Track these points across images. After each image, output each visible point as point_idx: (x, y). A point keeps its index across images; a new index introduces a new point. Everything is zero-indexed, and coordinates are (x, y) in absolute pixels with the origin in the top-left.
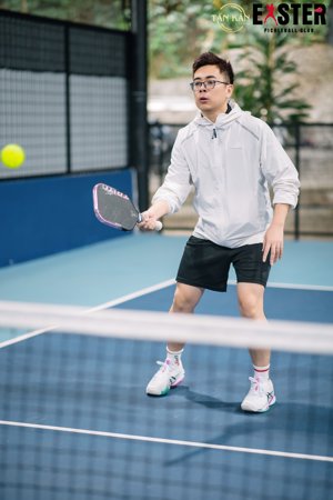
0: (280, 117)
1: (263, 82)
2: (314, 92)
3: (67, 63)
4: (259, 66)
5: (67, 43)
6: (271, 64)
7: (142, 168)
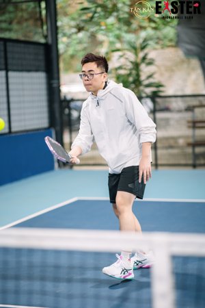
0: (145, 93)
1: (134, 72)
2: (170, 77)
3: (6, 64)
4: (132, 62)
5: (5, 51)
6: (139, 60)
7: (58, 128)
